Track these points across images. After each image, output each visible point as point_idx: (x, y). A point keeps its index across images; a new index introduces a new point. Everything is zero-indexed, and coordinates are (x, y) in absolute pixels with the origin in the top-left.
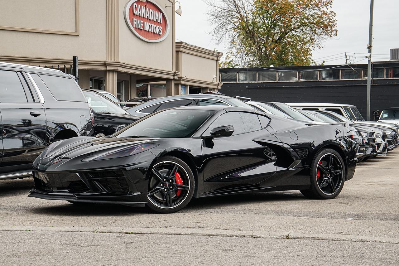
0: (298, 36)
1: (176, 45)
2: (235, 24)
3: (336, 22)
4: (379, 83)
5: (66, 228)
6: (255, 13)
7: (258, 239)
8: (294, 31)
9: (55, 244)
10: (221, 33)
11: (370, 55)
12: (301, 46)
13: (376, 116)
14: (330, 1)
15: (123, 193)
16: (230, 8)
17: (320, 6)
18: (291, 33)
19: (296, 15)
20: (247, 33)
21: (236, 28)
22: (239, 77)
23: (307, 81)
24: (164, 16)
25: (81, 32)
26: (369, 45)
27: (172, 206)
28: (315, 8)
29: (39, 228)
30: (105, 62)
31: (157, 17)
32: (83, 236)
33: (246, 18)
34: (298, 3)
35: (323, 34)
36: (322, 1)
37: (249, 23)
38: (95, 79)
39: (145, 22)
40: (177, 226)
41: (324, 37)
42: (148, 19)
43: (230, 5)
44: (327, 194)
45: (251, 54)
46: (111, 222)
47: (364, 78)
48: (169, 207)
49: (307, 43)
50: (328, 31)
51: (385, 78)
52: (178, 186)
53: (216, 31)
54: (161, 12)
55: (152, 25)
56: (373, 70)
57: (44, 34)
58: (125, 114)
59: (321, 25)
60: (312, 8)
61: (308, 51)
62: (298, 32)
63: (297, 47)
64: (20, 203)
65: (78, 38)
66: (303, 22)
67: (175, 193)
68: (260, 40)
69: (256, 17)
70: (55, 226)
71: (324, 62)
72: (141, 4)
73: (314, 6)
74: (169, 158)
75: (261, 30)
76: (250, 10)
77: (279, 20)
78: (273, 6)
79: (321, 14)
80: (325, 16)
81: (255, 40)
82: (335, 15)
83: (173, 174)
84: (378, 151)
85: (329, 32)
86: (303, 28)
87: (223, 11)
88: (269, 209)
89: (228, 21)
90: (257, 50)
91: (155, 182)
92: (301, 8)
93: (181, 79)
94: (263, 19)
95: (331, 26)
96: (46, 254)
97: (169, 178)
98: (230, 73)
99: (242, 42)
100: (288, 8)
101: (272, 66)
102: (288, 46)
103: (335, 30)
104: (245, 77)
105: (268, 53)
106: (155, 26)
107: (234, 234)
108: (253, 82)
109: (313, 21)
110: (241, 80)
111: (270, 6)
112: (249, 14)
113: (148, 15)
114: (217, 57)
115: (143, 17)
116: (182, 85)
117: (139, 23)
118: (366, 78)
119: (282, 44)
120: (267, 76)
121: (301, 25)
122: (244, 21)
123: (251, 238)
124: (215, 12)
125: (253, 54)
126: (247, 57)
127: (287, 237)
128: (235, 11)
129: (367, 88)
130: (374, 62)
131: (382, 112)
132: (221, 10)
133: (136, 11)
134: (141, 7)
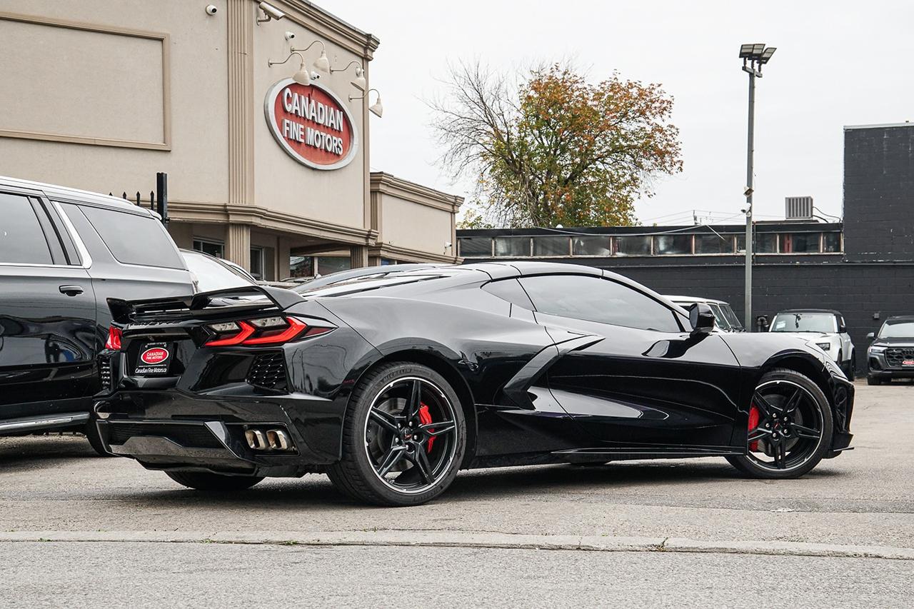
0: (608, 172)
1: (372, 178)
2: (485, 145)
3: (680, 146)
4: (766, 263)
5: (139, 535)
6: (524, 126)
7: (594, 553)
8: (600, 162)
9: (108, 569)
10: (458, 165)
11: (751, 208)
12: (613, 191)
13: (762, 325)
14: (668, 106)
16: (475, 115)
17: (648, 113)
18: (594, 166)
19: (604, 132)
20: (508, 163)
21: (487, 155)
22: (495, 246)
23: (629, 256)
24: (346, 118)
25: (176, 144)
26: (748, 188)
28: (640, 119)
29: (73, 536)
30: (225, 206)
31: (332, 119)
32: (179, 550)
33: (507, 135)
34: (606, 107)
35: (656, 168)
37: (512, 144)
38: (203, 243)
39: (309, 128)
40: (399, 528)
41: (658, 174)
42: (314, 123)
43: (475, 110)
45: (517, 206)
46: (244, 520)
47: (738, 252)
49: (625, 185)
50: (665, 162)
51: (778, 253)
53: (446, 159)
54: (341, 109)
55: (322, 134)
56: (755, 237)
57: (97, 148)
59: (652, 152)
60: (634, 118)
61: (627, 202)
62: (607, 164)
63: (607, 194)
64: (35, 484)
65: (168, 155)
66: (617, 144)
68: (534, 179)
69: (527, 133)
70: (112, 529)
72: (299, 91)
73: (638, 114)
75: (535, 158)
76: (514, 118)
77: (570, 139)
78: (559, 112)
79: (650, 130)
80: (658, 135)
81: (524, 178)
82: (678, 132)
85: (667, 165)
86: (617, 157)
87: (460, 121)
89: (471, 140)
90: (529, 197)
92: (612, 118)
93: (381, 247)
94: (540, 137)
95: (670, 153)
96: (81, 590)
98: (476, 240)
99: (500, 182)
100: (589, 117)
102: (588, 191)
103: (679, 161)
104: (508, 249)
105: (549, 204)
106: (329, 136)
107: (535, 543)
108: (524, 257)
109: (636, 143)
110: (499, 254)
111: (552, 113)
112: (513, 128)
113: (315, 115)
114: (453, 206)
115: (305, 118)
116: (383, 259)
117: (296, 129)
118: (743, 252)
119: (577, 187)
120: (551, 247)
121: (612, 151)
122: (502, 141)
123: (576, 551)
124: (444, 122)
125: (521, 206)
126: (509, 212)
127: (661, 549)
128: (484, 121)
129: (745, 271)
130: (757, 222)
131: (776, 317)
132: (457, 118)
133: (290, 105)
134: (299, 97)
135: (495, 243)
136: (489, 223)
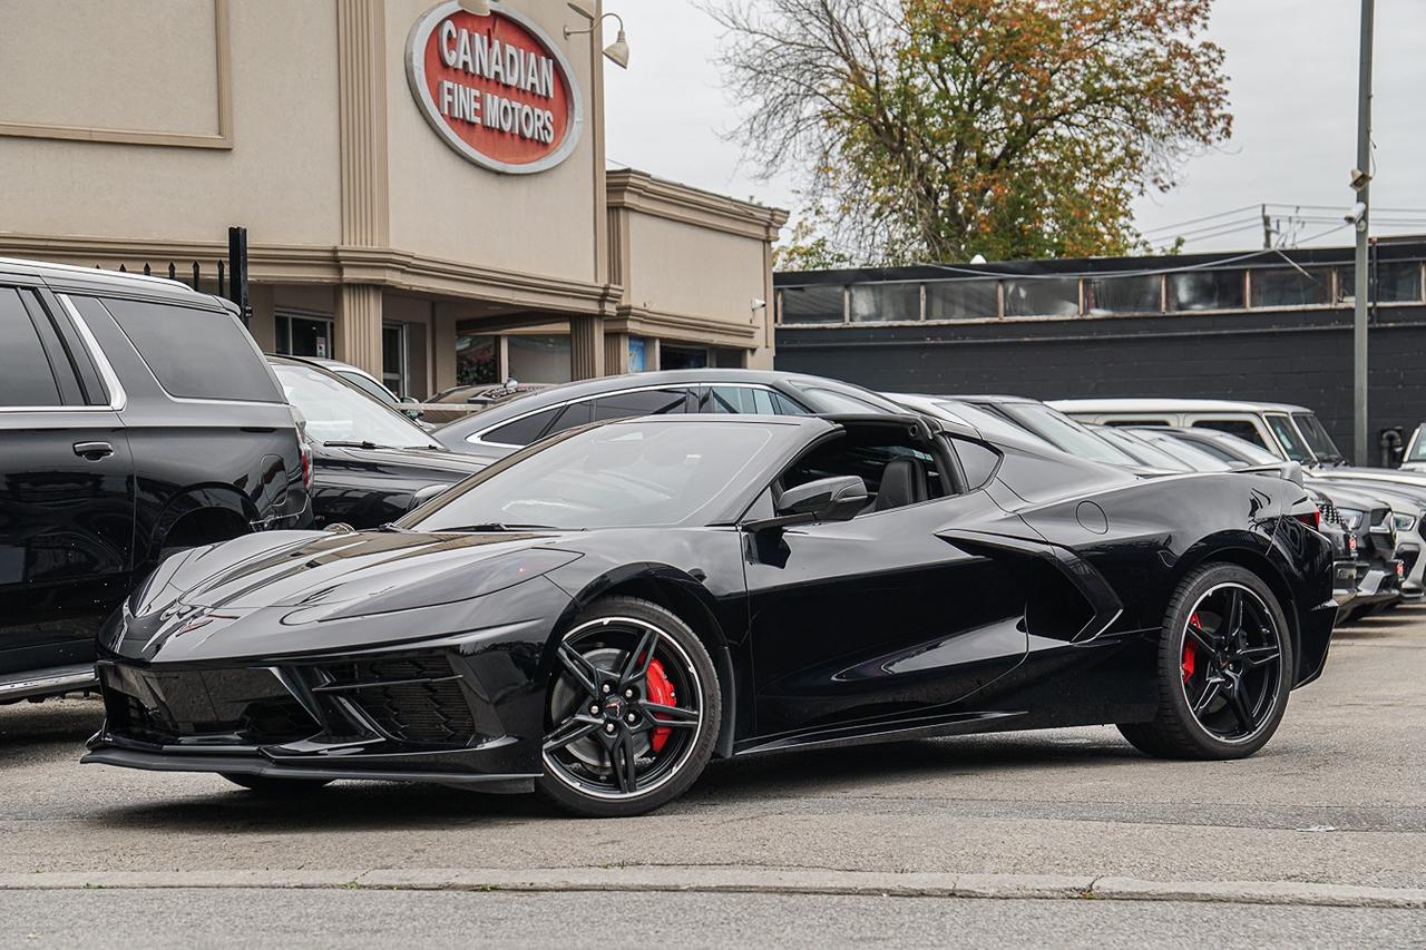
0: (1078, 142)
1: (611, 181)
2: (832, 98)
3: (1226, 86)
4: (1399, 321)
5: (241, 876)
6: (909, 56)
7: (975, 902)
8: (1063, 123)
10: (777, 136)
11: (1365, 213)
12: (1090, 180)
13: (1391, 448)
14: (1202, 3)
15: (449, 739)
16: (809, 37)
17: (1160, 22)
18: (1050, 131)
19: (1070, 62)
20: (878, 131)
21: (836, 116)
22: (851, 304)
23: (1117, 315)
24: (558, 71)
25: (242, 137)
26: (1360, 173)
27: (635, 790)
28: (1144, 33)
29: (136, 879)
30: (335, 251)
31: (533, 75)
32: (311, 901)
33: (874, 76)
34: (1074, 12)
35: (1177, 132)
36: (1171, 5)
37: (884, 93)
38: (293, 319)
39: (489, 96)
40: (662, 861)
41: (1181, 144)
42: (499, 86)
43: (810, 27)
44: (1222, 739)
45: (895, 216)
46: (409, 850)
47: (1339, 301)
48: (622, 793)
49: (1113, 167)
50: (1194, 119)
52: (658, 713)
53: (755, 126)
54: (549, 55)
55: (514, 105)
56: (1376, 271)
57: (95, 147)
58: (431, 447)
59: (1169, 99)
60: (1131, 31)
61: (1118, 201)
62: (1078, 126)
63: (1076, 186)
64: (44, 790)
65: (227, 158)
66: (1097, 86)
67: (645, 740)
68: (929, 161)
69: (915, 70)
70: (197, 867)
71: (1180, 242)
72: (469, 26)
73: (1139, 24)
74: (619, 606)
75: (931, 120)
76: (890, 42)
77: (1001, 79)
78: (978, 26)
79: (1165, 54)
80: (1181, 65)
81: (910, 159)
82: (1222, 58)
83: (638, 667)
84: (1406, 584)
85: (1198, 124)
86: (1096, 112)
87: (783, 49)
88: (1005, 797)
89: (803, 87)
90: (919, 198)
91: (570, 696)
92: (1087, 33)
93: (629, 314)
94: (940, 76)
95: (1205, 99)
97: (623, 682)
98: (814, 290)
99: (858, 162)
100: (1037, 34)
101: (979, 260)
102: (1039, 181)
103: (1223, 116)
104: (876, 306)
105: (961, 210)
106: (527, 109)
107: (882, 886)
108: (908, 323)
109: (1135, 81)
110: (858, 318)
111: (965, 28)
112: (886, 60)
113: (499, 69)
114: (767, 228)
115: (481, 76)
116: (633, 337)
117: (464, 99)
118: (1350, 302)
119: (1017, 174)
120: (962, 300)
121: (1087, 100)
122: (866, 87)
123: (950, 899)
124: (751, 53)
125: (905, 215)
126: (880, 228)
127: (1086, 894)
128: (829, 49)
129: (1353, 338)
130: (1380, 240)
131: (1417, 431)
132: (775, 44)
133: (453, 52)
134: (471, 37)
135: (851, 297)
136: (841, 252)
